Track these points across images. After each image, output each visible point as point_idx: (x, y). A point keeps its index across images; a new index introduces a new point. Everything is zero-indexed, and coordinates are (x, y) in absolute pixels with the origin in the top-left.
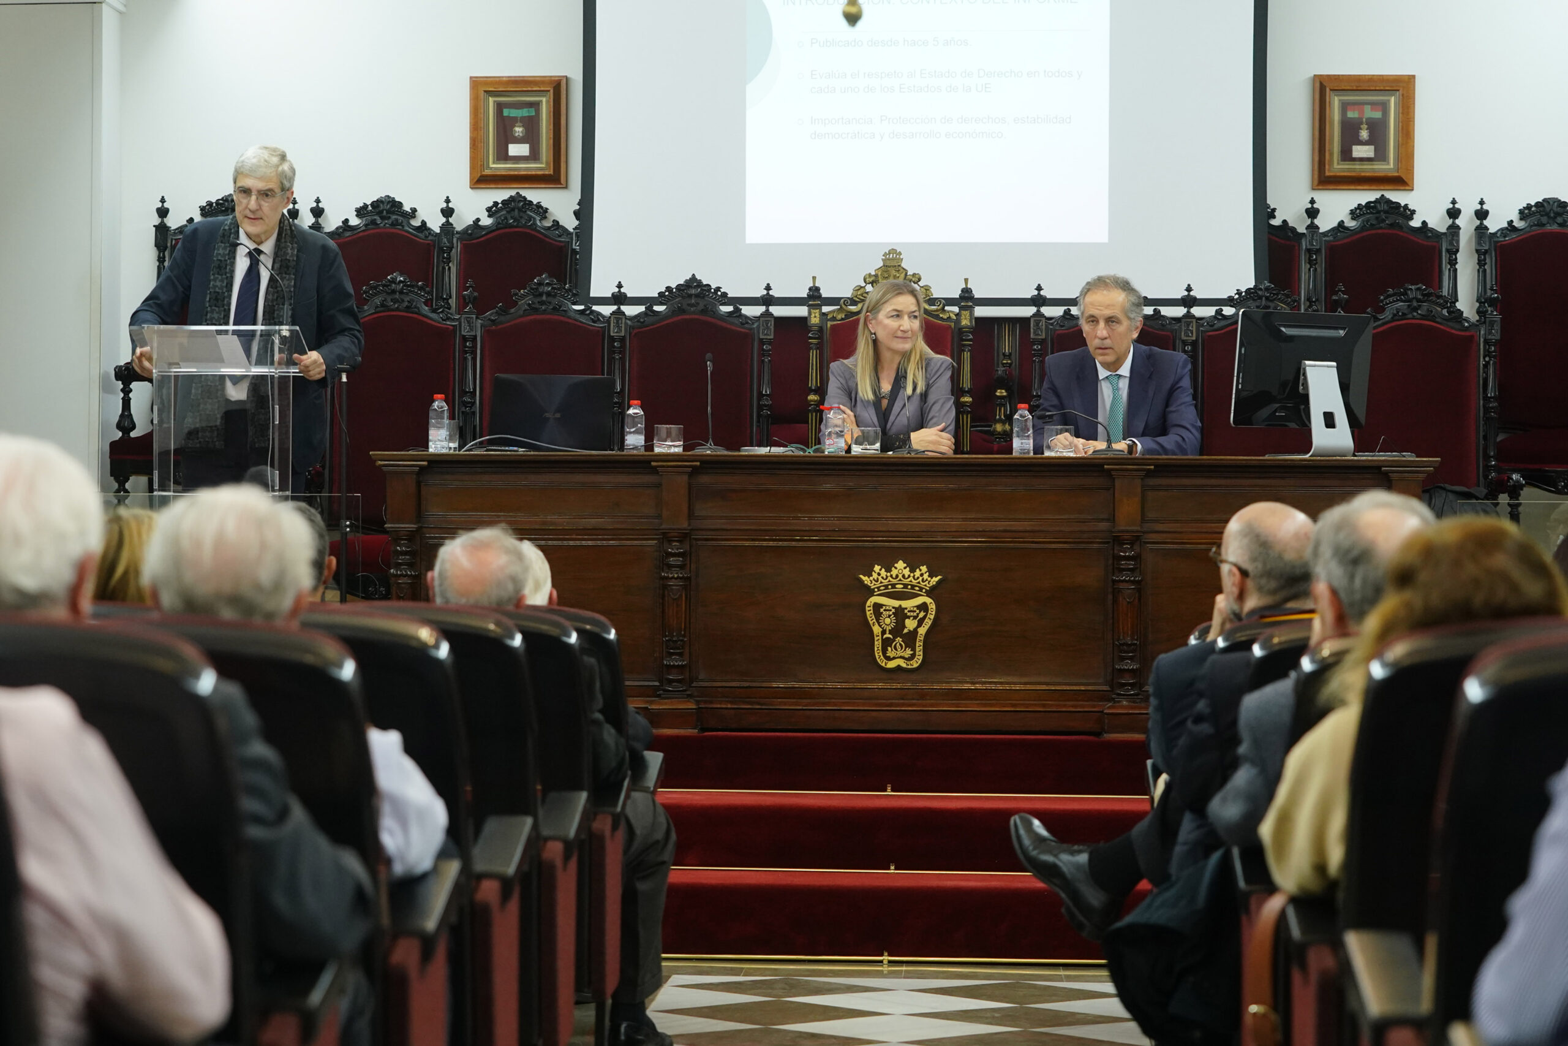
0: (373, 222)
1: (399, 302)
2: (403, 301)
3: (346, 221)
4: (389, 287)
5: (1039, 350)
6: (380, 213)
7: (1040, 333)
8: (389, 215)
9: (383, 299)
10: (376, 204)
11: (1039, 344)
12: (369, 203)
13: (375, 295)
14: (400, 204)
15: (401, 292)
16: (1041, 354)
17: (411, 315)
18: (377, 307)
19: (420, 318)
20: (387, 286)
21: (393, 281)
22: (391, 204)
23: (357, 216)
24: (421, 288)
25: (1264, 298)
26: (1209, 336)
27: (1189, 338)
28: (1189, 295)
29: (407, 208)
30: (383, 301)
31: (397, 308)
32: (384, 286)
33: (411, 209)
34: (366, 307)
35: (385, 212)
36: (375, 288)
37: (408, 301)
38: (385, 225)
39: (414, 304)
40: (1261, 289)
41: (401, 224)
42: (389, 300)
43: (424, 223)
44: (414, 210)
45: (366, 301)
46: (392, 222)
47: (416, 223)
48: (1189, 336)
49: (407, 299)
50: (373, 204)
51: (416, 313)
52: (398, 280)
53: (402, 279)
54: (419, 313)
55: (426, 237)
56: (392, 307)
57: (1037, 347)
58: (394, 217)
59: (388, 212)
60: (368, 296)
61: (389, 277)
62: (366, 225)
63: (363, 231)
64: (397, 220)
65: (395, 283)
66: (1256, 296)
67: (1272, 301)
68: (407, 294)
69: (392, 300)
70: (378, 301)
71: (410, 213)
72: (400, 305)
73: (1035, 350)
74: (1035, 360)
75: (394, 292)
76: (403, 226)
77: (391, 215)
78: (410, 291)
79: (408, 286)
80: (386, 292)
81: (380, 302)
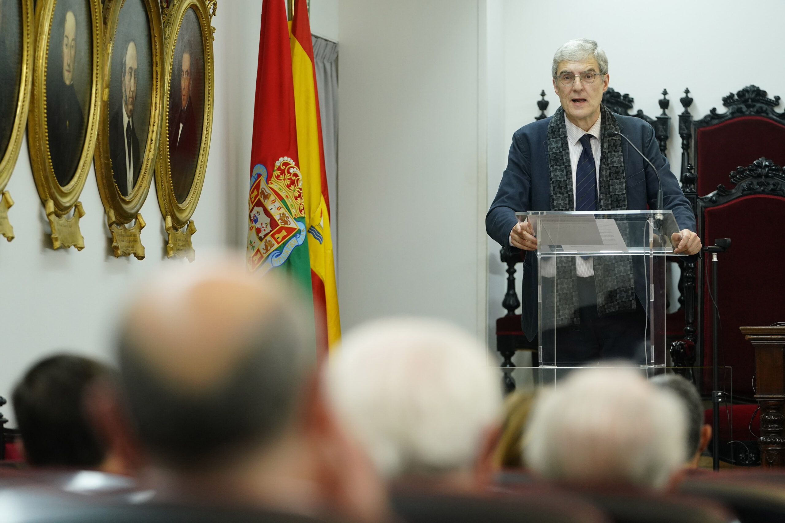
0: (739, 111)
1: (764, 185)
2: (768, 184)
3: (714, 110)
4: (755, 172)
6: (745, 102)
8: (754, 103)
9: (750, 183)
10: (741, 94)
12: (735, 92)
13: (743, 179)
14: (764, 93)
15: (767, 176)
17: (775, 197)
18: (744, 190)
20: (753, 170)
21: (759, 166)
22: (755, 93)
23: (724, 105)
29: (771, 96)
30: (750, 184)
31: (763, 191)
32: (750, 170)
33: (775, 97)
34: (733, 191)
35: (750, 100)
36: (742, 172)
37: (773, 184)
38: (750, 113)
39: (779, 187)
41: (765, 112)
42: (755, 183)
44: (778, 98)
45: (733, 185)
46: (757, 110)
47: (779, 110)
49: (772, 182)
50: (739, 94)
51: (781, 195)
52: (764, 164)
53: (767, 163)
56: (758, 190)
58: (758, 105)
59: (753, 100)
60: (736, 181)
61: (755, 162)
62: (732, 113)
63: (730, 119)
64: (761, 108)
65: (761, 168)
68: (772, 177)
69: (758, 184)
70: (744, 184)
71: (773, 101)
72: (765, 188)
75: (759, 176)
76: (767, 114)
77: (756, 104)
78: (775, 175)
79: (773, 170)
80: (752, 176)
81: (747, 186)
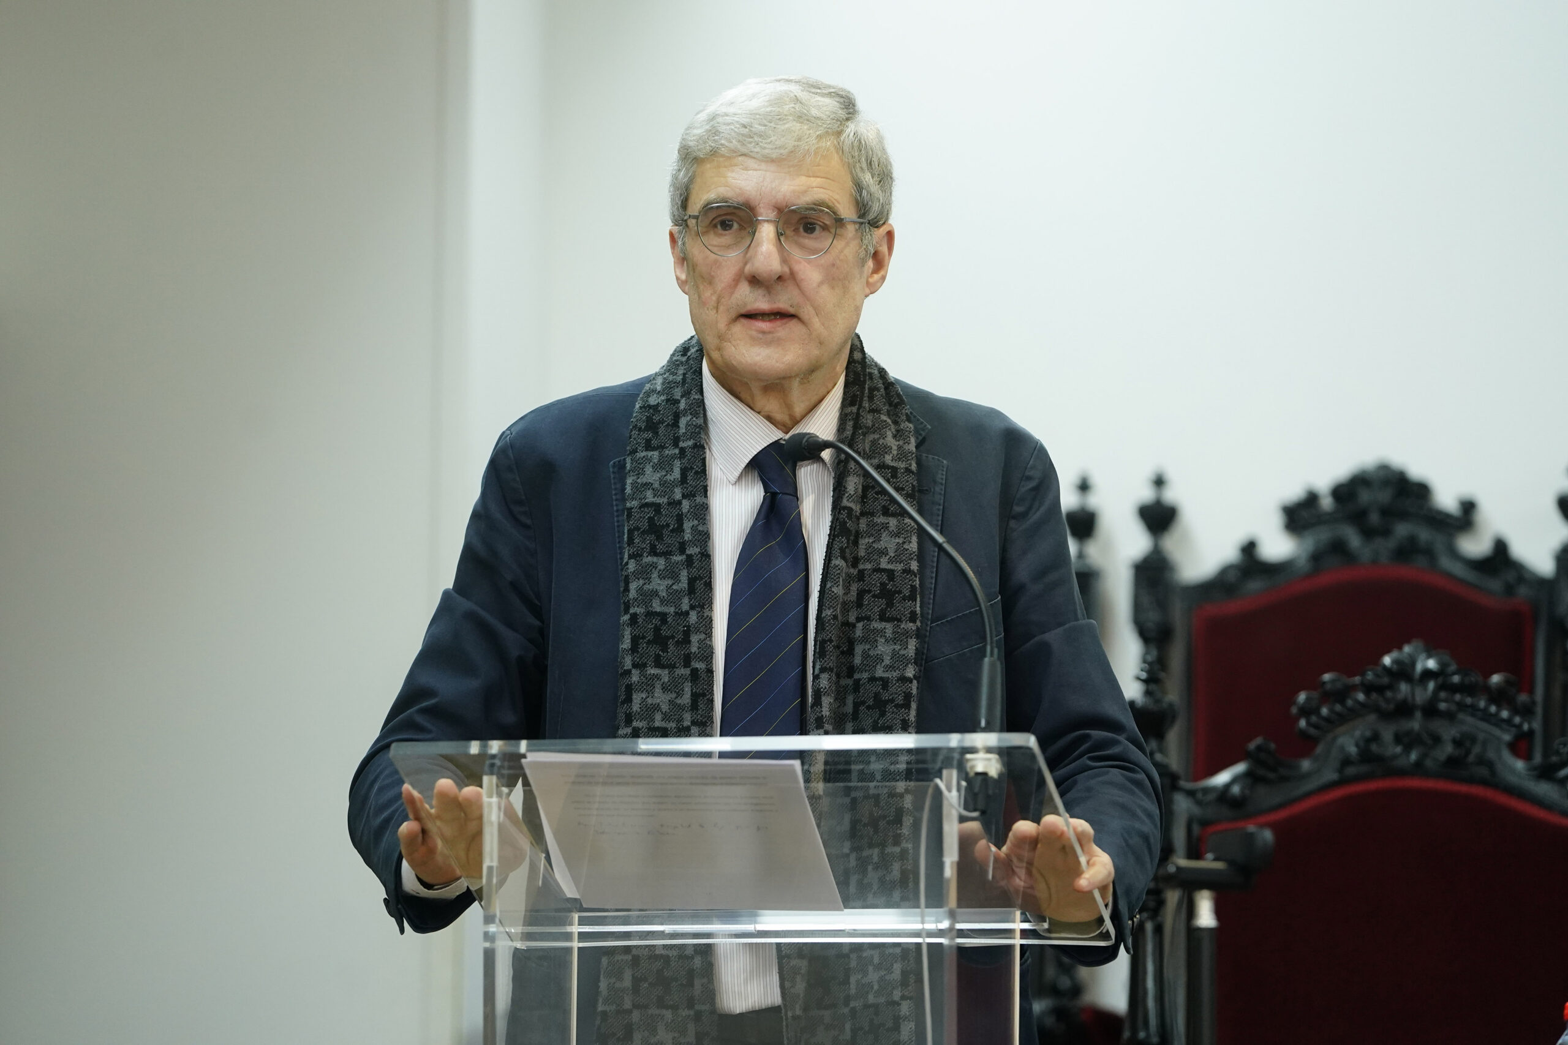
0: (1338, 547)
1: (1421, 743)
2: (1437, 740)
3: (1249, 549)
4: (1389, 694)
6: (1359, 518)
9: (1368, 734)
10: (1345, 492)
13: (1342, 720)
14: (1421, 491)
15: (1430, 710)
17: (1463, 788)
18: (1346, 762)
19: (1503, 799)
20: (1380, 689)
21: (1403, 671)
22: (1394, 488)
23: (1286, 529)
24: (1499, 697)
29: (1446, 499)
30: (1368, 741)
31: (1418, 764)
32: (1368, 689)
33: (1458, 503)
34: (1306, 765)
35: (1374, 513)
36: (1340, 695)
37: (1455, 742)
38: (1374, 556)
39: (1477, 750)
41: (1426, 553)
42: (1387, 733)
43: (1501, 547)
44: (1469, 507)
45: (1306, 744)
46: (1398, 547)
47: (1475, 546)
49: (1448, 732)
50: (1336, 491)
51: (1484, 782)
52: (1419, 667)
53: (1432, 664)
54: (1494, 781)
55: (1509, 589)
56: (1397, 763)
58: (1402, 530)
59: (1386, 514)
60: (1316, 727)
61: (1387, 660)
62: (1316, 558)
63: (1306, 575)
64: (1412, 540)
65: (1409, 680)
68: (1450, 716)
69: (1398, 739)
70: (1348, 742)
71: (1455, 516)
72: (1425, 755)
75: (1404, 709)
76: (1433, 559)
77: (1394, 527)
78: (1462, 706)
79: (1454, 689)
80: (1377, 710)
81: (1357, 745)
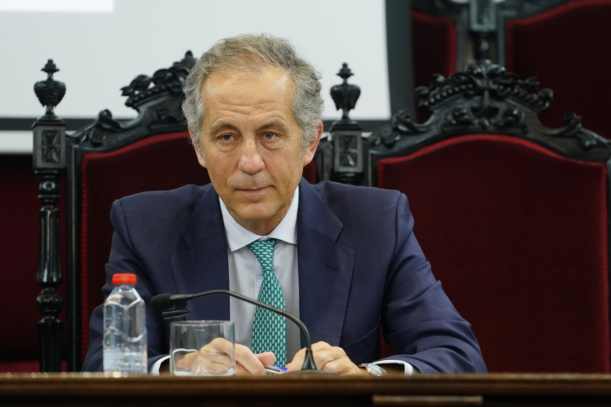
5: (52, 192)
7: (54, 157)
11: (51, 180)
16: (57, 200)
25: (486, 94)
26: (387, 166)
27: (351, 170)
28: (345, 84)
40: (480, 76)
48: (348, 165)
57: (49, 186)
66: (470, 89)
67: (501, 99)
73: (43, 192)
74: (45, 213)
